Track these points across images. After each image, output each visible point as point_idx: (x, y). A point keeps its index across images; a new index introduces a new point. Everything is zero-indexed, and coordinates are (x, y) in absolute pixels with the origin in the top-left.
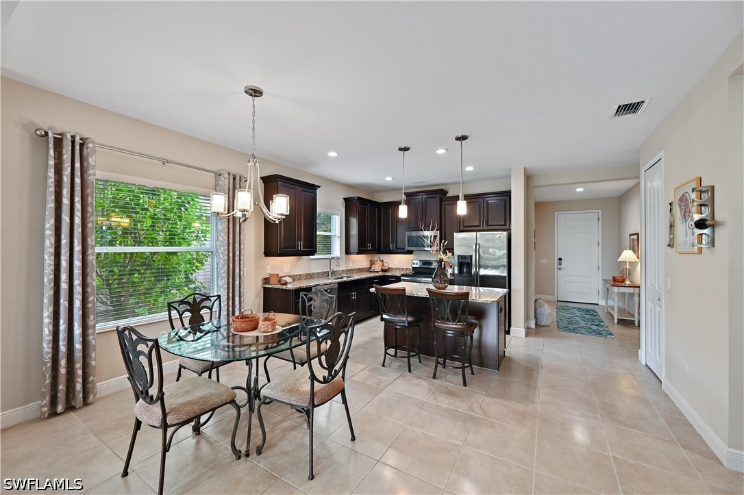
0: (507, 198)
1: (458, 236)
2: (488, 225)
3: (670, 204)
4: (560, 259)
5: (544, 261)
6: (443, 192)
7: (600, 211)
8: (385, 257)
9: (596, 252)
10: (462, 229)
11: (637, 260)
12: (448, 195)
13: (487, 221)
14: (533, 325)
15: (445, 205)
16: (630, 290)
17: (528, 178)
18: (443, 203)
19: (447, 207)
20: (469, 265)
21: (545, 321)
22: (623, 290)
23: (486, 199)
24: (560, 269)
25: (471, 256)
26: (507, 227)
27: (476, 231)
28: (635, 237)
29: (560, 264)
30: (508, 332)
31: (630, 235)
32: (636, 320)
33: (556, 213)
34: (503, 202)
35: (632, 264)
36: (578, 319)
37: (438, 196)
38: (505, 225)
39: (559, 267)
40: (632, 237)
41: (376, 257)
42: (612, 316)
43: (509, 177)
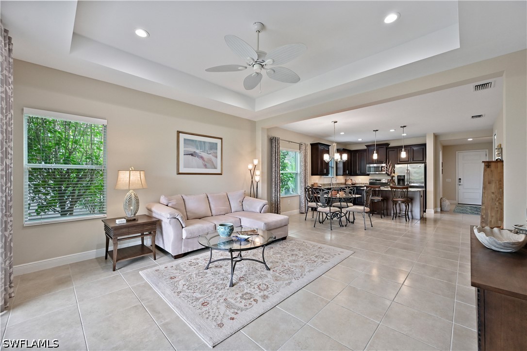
0: (424, 147)
1: (397, 166)
2: (413, 160)
4: (460, 179)
5: (448, 180)
6: (388, 144)
7: (487, 150)
8: (352, 178)
10: (398, 162)
12: (390, 146)
13: (413, 159)
14: (439, 210)
15: (389, 151)
17: (436, 137)
18: (388, 150)
19: (390, 152)
20: (403, 180)
21: (446, 208)
23: (412, 148)
24: (460, 185)
25: (404, 176)
26: (424, 161)
27: (407, 164)
29: (460, 182)
30: (425, 212)
33: (457, 152)
34: (422, 150)
37: (385, 147)
38: (423, 160)
41: (348, 178)
43: (426, 136)
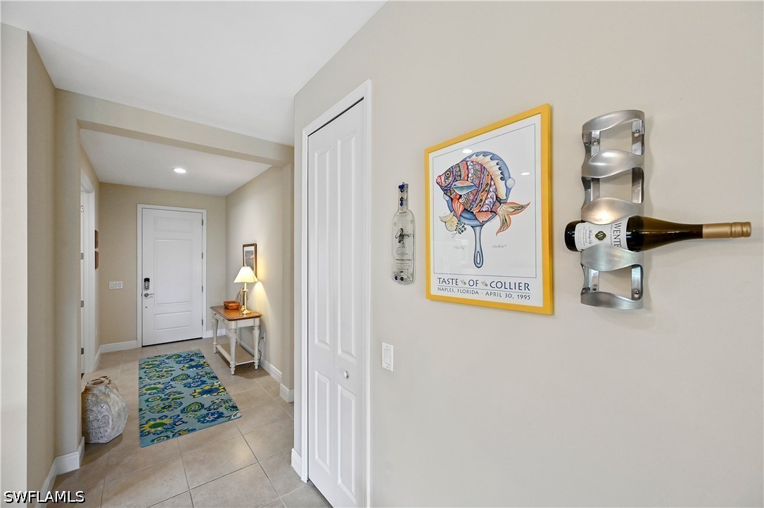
3: (402, 187)
4: (147, 280)
7: (204, 212)
9: (199, 268)
11: (256, 280)
16: (249, 323)
21: (109, 432)
22: (242, 324)
24: (147, 295)
28: (252, 248)
29: (147, 288)
31: (244, 246)
32: (256, 362)
33: (139, 207)
35: (251, 285)
36: (178, 386)
39: (145, 292)
40: (247, 249)
42: (228, 363)
